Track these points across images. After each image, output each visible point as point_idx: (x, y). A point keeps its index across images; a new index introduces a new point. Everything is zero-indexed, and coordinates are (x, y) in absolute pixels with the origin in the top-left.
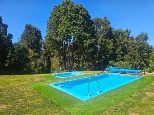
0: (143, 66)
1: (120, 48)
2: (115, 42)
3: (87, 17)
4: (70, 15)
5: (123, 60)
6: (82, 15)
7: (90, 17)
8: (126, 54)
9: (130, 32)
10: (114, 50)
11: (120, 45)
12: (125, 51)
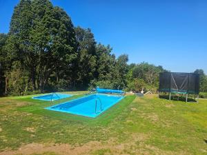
0: (122, 86)
1: (103, 66)
2: (98, 59)
3: (69, 25)
4: (49, 20)
5: (104, 79)
6: (64, 22)
7: (72, 26)
8: (108, 72)
9: (112, 49)
10: (97, 68)
11: (103, 62)
12: (107, 70)
